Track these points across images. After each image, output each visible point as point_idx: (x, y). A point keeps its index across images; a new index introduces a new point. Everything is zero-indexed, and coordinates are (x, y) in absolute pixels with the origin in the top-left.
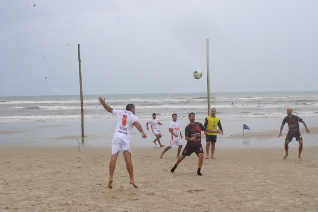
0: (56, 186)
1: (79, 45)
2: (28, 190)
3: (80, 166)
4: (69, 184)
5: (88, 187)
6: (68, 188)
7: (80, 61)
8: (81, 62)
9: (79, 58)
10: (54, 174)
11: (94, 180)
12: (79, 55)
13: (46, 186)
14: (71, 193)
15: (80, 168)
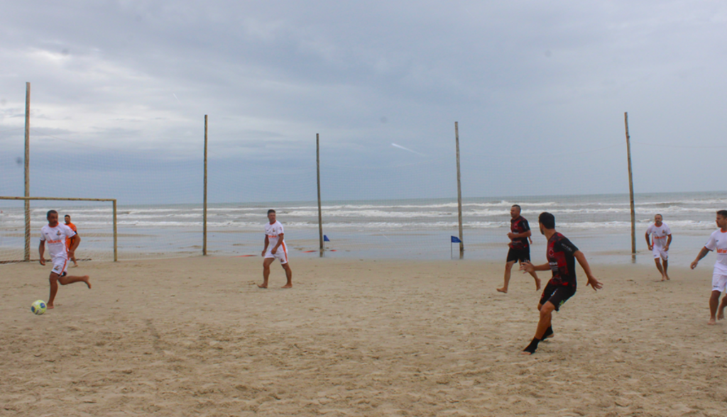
0: (601, 316)
1: (626, 114)
2: (560, 320)
3: (635, 291)
4: (620, 314)
5: (651, 320)
6: (620, 320)
7: (628, 137)
8: (630, 139)
9: (627, 133)
10: (596, 300)
11: (659, 310)
12: (627, 128)
13: (586, 315)
14: (626, 326)
15: (634, 293)
